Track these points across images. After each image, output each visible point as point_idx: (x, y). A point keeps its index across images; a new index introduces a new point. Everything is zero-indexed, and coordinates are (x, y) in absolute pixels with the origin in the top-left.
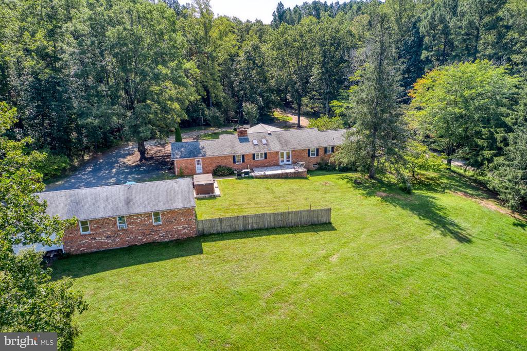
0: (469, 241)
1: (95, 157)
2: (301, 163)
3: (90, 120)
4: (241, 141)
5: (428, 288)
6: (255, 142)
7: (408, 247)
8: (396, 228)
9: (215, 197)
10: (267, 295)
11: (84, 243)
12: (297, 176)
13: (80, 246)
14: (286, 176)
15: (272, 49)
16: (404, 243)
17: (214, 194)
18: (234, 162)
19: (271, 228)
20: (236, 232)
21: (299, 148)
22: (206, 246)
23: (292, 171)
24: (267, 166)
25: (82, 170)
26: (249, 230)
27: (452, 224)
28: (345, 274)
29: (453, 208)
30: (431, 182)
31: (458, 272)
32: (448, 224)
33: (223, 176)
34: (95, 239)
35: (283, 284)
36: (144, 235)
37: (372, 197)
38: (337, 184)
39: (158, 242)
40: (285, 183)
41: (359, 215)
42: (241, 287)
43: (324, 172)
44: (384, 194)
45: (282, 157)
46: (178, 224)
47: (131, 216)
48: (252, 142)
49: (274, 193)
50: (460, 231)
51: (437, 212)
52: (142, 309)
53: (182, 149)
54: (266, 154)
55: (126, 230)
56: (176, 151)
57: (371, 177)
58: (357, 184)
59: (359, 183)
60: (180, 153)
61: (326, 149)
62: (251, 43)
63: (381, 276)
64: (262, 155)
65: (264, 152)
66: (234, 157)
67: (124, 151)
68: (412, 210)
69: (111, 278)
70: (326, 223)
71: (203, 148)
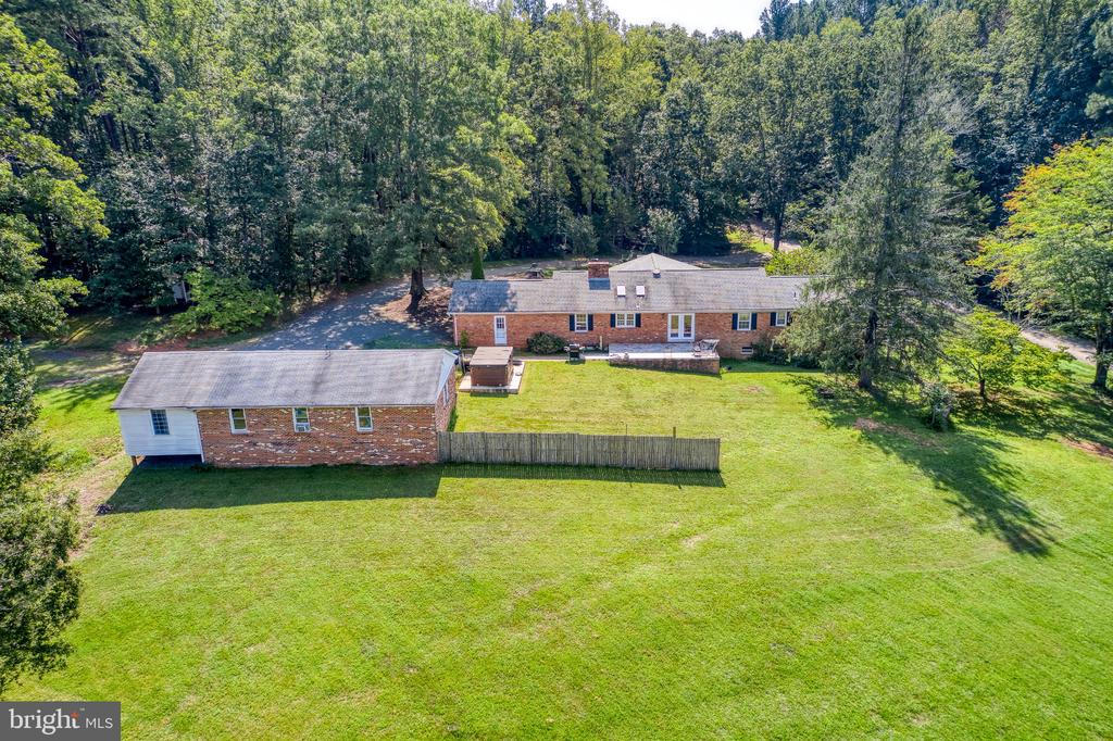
0: (1038, 550)
1: (333, 299)
2: (711, 341)
3: (313, 227)
4: (593, 285)
5: (875, 633)
6: (621, 290)
7: (871, 542)
8: (863, 501)
9: (506, 394)
10: (523, 591)
11: (235, 450)
12: (697, 368)
13: (229, 453)
14: (672, 367)
15: (726, 94)
16: (867, 533)
17: (506, 387)
18: (572, 329)
19: (586, 466)
20: (515, 464)
21: (711, 308)
22: (447, 484)
23: (688, 356)
24: (640, 342)
25: (300, 321)
26: (541, 465)
27: (1019, 509)
28: (701, 577)
29: (1036, 473)
30: (1020, 410)
31: (971, 612)
32: (1005, 508)
33: (543, 353)
34: (255, 444)
35: (562, 577)
36: (340, 449)
37: (843, 429)
38: (776, 392)
39: (365, 466)
40: (663, 379)
41: (791, 463)
42: (480, 569)
43: (764, 366)
44: (873, 425)
45: (672, 328)
46: (403, 434)
47: (318, 410)
48: (616, 290)
49: (629, 396)
50: (1027, 526)
51: (991, 477)
52: (290, 579)
53: (473, 295)
54: (638, 317)
55: (309, 435)
56: (461, 298)
57: (864, 385)
58: (824, 397)
59: (827, 397)
60: (466, 303)
61: (773, 315)
62: (684, 81)
63: (777, 590)
64: (630, 317)
65: (634, 313)
66: (572, 317)
67: (389, 291)
68: (925, 466)
69: (261, 517)
70: (707, 470)
71: (514, 295)
